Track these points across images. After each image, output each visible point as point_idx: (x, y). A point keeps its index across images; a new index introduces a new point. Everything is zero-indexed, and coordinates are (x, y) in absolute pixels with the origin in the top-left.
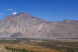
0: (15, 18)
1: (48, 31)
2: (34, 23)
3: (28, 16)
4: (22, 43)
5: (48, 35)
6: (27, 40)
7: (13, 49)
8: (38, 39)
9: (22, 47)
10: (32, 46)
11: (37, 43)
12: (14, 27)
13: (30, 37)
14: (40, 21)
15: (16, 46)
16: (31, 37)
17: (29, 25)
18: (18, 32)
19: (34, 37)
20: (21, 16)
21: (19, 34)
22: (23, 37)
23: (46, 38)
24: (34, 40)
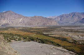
0: (4, 14)
1: (26, 22)
2: (17, 17)
3: (13, 13)
4: (9, 29)
5: (26, 24)
6: (13, 28)
7: (3, 34)
8: (19, 27)
9: (9, 32)
10: (16, 31)
11: (19, 29)
12: (4, 20)
13: (14, 26)
14: (20, 16)
15: (6, 32)
16: (15, 26)
17: (13, 18)
18: (7, 23)
19: (17, 26)
20: (8, 13)
21: (7, 24)
22: (10, 26)
23: (24, 26)
24: (17, 27)
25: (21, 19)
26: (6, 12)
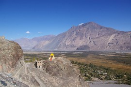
0: (81, 29)
1: (121, 43)
2: (104, 33)
3: (96, 26)
4: (89, 57)
5: (121, 48)
6: (95, 54)
7: (79, 64)
8: (108, 53)
9: (89, 62)
10: (101, 61)
11: (108, 57)
12: (80, 39)
13: (98, 50)
14: (110, 32)
16: (100, 50)
18: (85, 44)
19: (104, 50)
20: (87, 26)
21: (86, 47)
22: (91, 50)
23: (118, 51)
24: (103, 53)
25: (112, 37)
26: (83, 26)
